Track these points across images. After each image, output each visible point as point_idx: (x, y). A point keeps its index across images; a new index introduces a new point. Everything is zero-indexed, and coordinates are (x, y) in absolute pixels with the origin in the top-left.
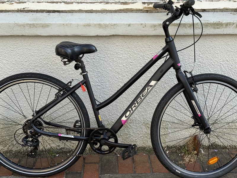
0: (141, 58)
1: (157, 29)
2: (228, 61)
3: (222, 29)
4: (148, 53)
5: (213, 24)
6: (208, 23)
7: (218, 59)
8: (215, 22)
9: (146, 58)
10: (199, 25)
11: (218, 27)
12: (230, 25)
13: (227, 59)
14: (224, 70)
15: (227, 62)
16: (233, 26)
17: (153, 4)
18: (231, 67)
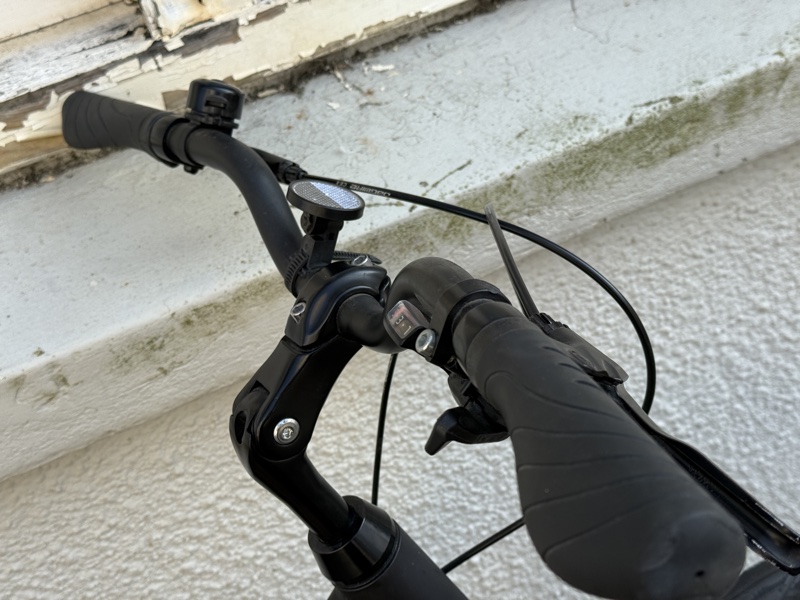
0: (135, 566)
1: (178, 358)
2: (762, 311)
3: (708, 147)
4: (179, 515)
5: (629, 136)
6: (593, 147)
7: (696, 328)
8: (644, 112)
9: (178, 552)
10: (522, 188)
11: (675, 140)
12: (759, 91)
13: (756, 298)
14: (749, 370)
15: (757, 319)
16: (781, 96)
17: (56, 102)
18: (788, 332)
